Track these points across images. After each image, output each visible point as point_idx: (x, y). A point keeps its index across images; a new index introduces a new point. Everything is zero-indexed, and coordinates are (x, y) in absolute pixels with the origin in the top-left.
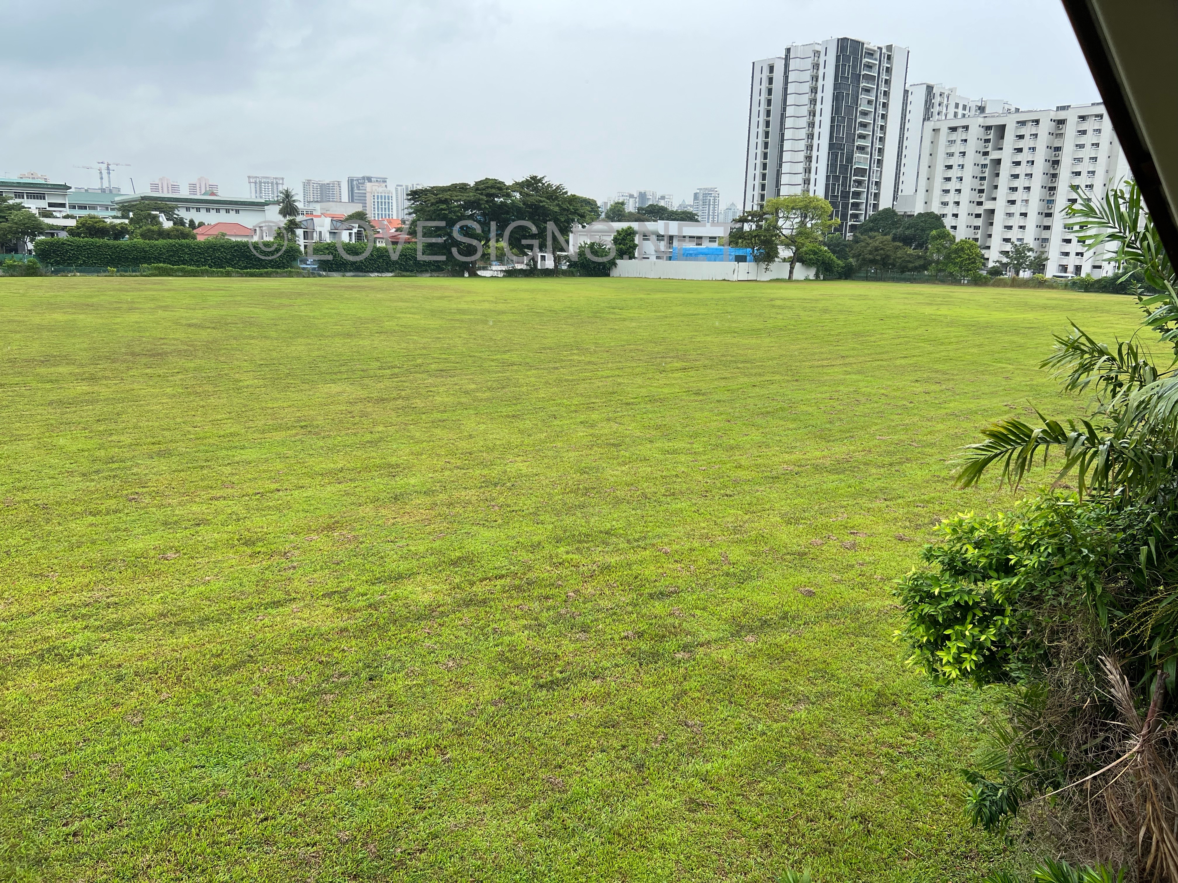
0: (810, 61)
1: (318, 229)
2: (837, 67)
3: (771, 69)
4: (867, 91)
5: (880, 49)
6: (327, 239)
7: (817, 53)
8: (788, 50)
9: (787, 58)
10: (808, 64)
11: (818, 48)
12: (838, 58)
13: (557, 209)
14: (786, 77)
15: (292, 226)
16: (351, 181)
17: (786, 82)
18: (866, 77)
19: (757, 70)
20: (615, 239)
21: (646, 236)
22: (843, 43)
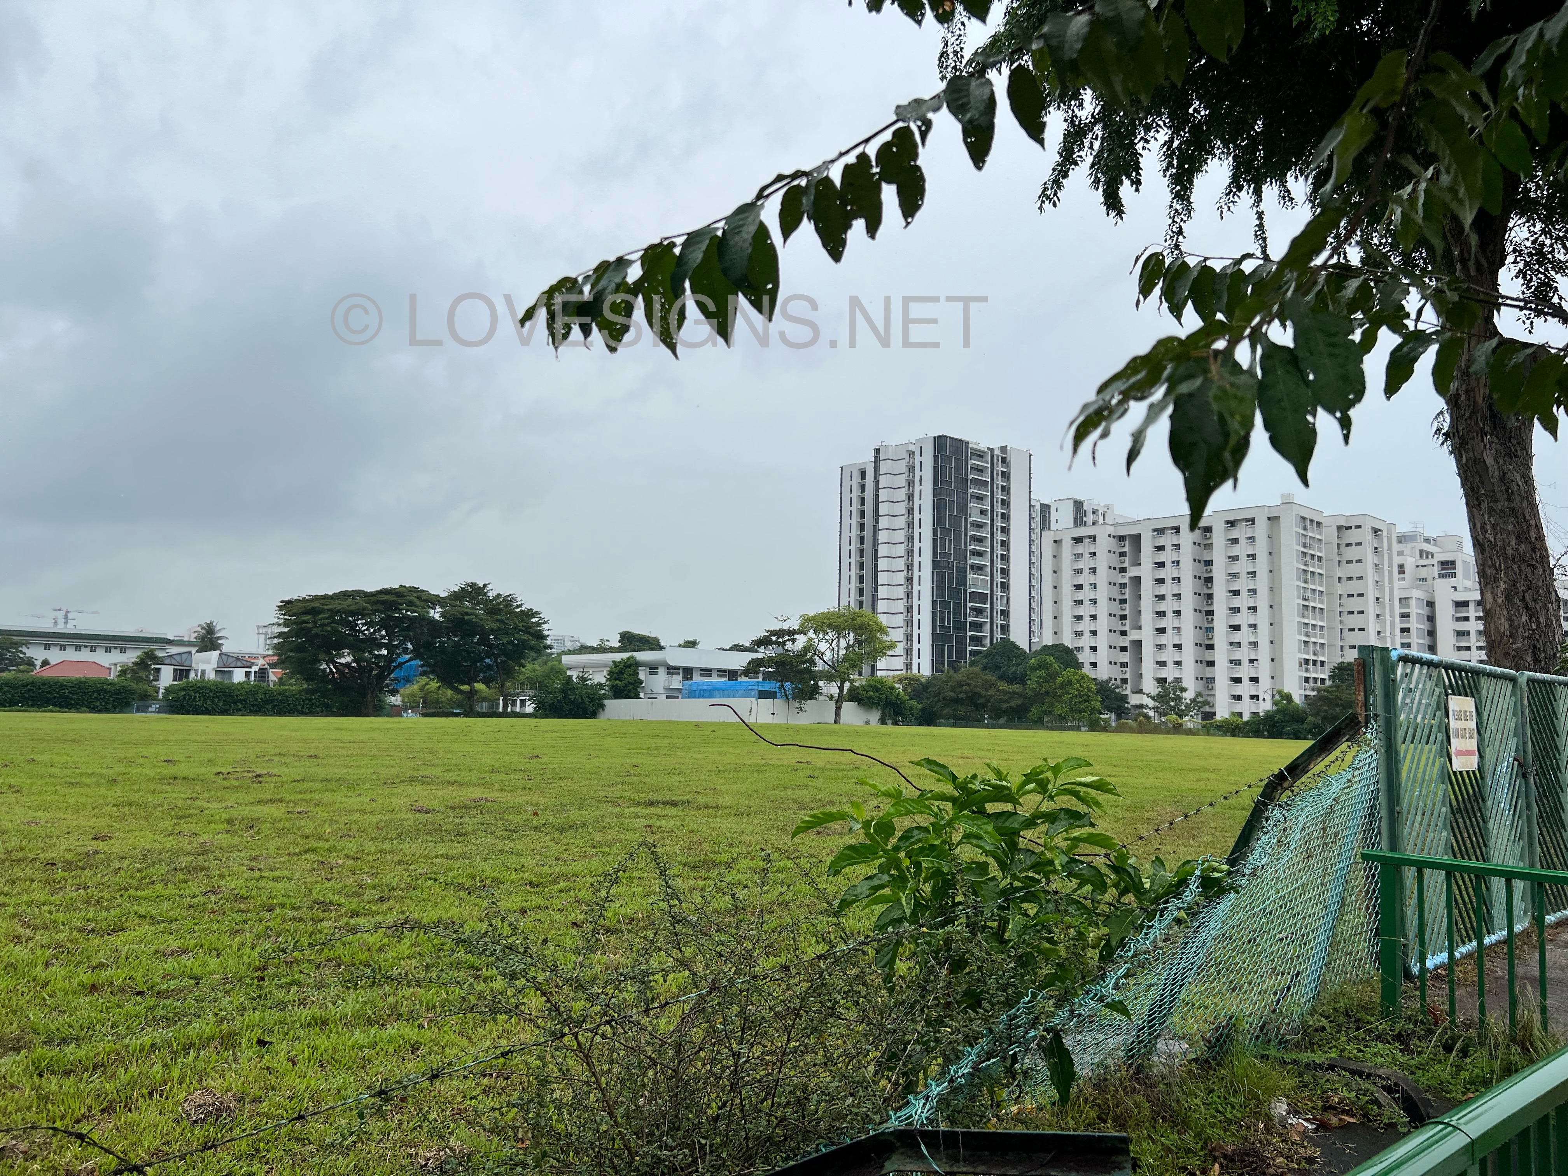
0: (904, 463)
1: (199, 666)
2: (935, 469)
3: (863, 474)
4: (980, 498)
5: (992, 450)
7: (911, 454)
8: (877, 451)
9: (877, 460)
10: (902, 466)
11: (912, 448)
12: (935, 458)
13: (501, 627)
14: (877, 482)
17: (877, 489)
18: (976, 482)
19: (846, 476)
20: (611, 673)
21: (653, 668)
22: (941, 442)
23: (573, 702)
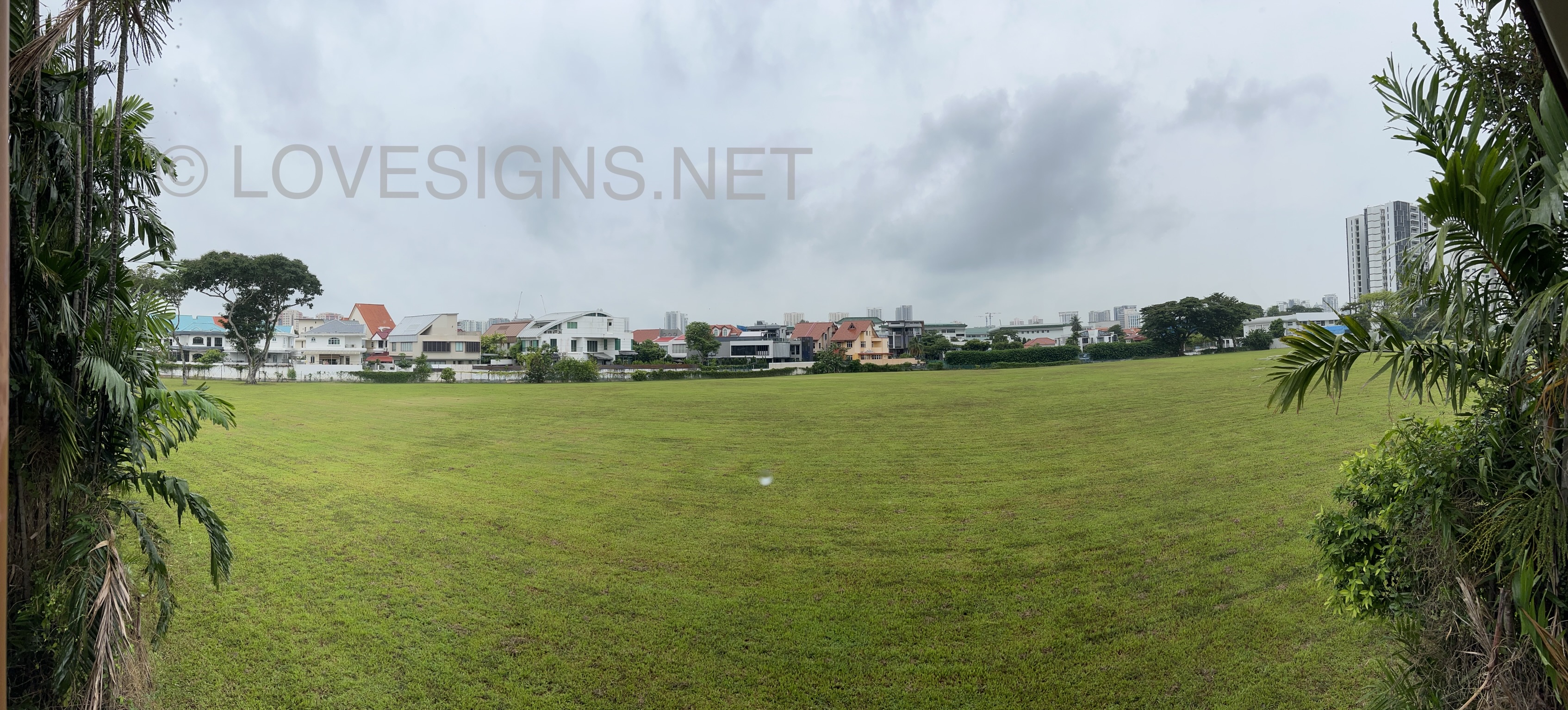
0: (1379, 215)
1: (1091, 337)
2: (1395, 217)
3: (1357, 222)
4: (1415, 230)
6: (1096, 341)
7: (1382, 211)
8: (1366, 210)
9: (1366, 215)
10: (1378, 217)
11: (1383, 208)
12: (1395, 212)
13: (1232, 311)
14: (1366, 225)
15: (1075, 337)
16: (1115, 309)
17: (1367, 229)
18: (1414, 223)
19: (1349, 223)
20: (1271, 327)
21: (1290, 323)
22: (1397, 204)
23: (1260, 341)
